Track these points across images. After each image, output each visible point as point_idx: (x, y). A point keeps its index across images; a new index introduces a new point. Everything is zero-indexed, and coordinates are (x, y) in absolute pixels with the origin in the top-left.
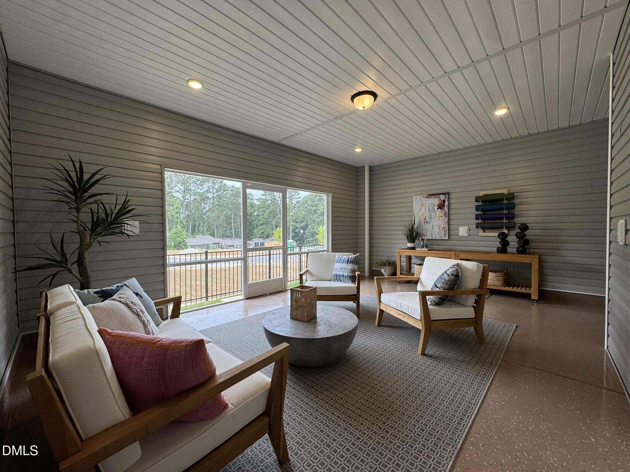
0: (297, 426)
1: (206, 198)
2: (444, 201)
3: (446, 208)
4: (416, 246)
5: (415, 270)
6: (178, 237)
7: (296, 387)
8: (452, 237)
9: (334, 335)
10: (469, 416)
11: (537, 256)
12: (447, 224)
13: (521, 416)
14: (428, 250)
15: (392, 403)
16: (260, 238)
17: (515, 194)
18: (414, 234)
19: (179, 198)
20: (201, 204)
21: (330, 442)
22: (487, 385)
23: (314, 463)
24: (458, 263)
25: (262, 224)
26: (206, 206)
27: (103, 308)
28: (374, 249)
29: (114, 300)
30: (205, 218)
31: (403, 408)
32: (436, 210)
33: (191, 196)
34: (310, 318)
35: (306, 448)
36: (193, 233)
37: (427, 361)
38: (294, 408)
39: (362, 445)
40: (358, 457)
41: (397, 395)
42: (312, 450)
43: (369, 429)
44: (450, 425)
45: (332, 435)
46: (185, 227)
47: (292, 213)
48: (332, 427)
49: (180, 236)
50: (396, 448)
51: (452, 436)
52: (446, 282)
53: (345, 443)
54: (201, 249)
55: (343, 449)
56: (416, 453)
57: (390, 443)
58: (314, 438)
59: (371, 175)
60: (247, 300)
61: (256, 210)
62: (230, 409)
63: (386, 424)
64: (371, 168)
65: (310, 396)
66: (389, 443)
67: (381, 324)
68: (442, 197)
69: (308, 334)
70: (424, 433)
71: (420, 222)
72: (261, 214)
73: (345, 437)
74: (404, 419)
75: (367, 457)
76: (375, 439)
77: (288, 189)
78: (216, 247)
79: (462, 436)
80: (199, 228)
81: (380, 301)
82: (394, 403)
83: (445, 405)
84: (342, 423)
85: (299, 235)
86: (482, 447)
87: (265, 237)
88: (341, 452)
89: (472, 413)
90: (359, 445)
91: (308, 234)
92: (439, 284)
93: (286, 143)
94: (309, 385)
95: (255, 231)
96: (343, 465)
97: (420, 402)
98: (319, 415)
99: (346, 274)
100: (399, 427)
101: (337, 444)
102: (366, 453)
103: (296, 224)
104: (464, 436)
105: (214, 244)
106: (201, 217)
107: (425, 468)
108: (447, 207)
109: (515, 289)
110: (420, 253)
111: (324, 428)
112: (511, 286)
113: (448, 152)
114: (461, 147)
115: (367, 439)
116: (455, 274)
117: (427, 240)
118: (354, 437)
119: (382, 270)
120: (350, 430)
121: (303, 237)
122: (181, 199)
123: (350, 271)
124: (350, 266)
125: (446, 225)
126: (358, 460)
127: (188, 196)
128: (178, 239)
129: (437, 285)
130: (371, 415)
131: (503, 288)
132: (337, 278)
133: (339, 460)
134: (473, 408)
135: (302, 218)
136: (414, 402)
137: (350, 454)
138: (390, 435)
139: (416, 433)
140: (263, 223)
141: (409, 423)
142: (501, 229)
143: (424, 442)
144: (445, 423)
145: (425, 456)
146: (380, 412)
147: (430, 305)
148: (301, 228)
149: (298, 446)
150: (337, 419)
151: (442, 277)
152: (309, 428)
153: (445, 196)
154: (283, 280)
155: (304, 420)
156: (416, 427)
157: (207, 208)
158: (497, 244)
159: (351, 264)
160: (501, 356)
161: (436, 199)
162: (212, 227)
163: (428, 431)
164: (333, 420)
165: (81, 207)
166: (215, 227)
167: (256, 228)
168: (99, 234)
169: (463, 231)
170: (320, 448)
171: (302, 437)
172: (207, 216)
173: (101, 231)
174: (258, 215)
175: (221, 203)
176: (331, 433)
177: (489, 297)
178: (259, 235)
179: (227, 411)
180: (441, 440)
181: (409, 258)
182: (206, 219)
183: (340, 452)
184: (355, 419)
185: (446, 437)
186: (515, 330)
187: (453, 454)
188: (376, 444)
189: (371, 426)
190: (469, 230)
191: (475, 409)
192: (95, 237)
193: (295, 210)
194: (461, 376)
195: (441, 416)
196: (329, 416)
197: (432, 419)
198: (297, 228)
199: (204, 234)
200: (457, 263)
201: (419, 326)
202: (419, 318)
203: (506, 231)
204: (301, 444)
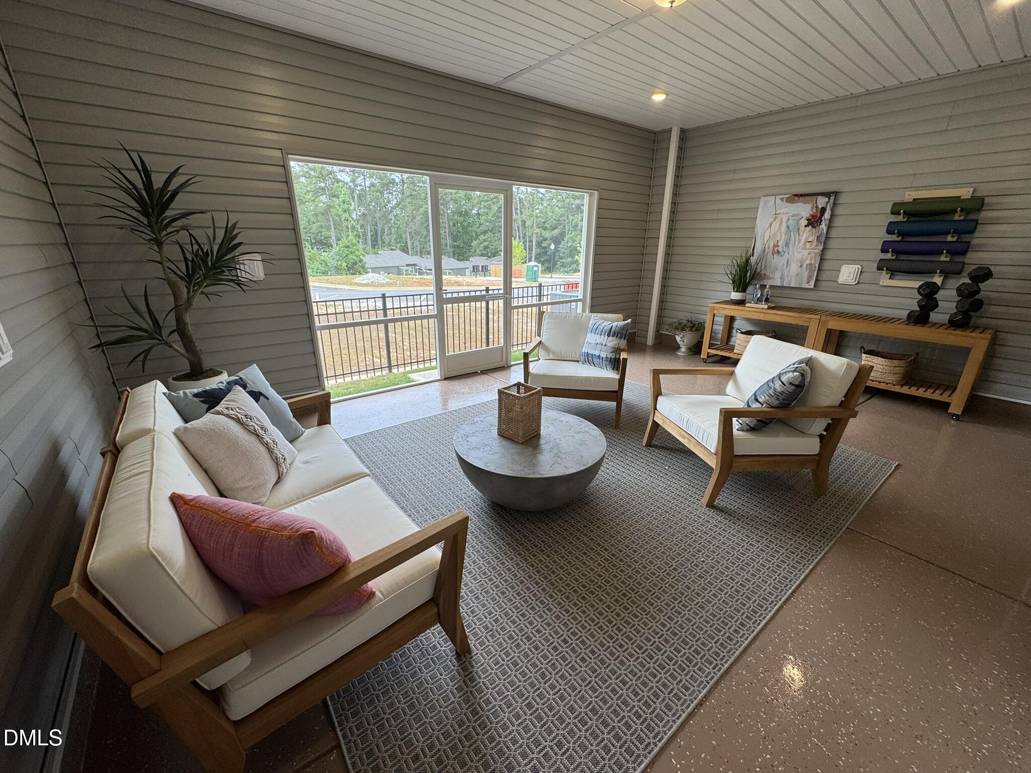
0: (489, 603)
1: (391, 183)
2: (823, 210)
3: (824, 226)
4: (749, 297)
5: (738, 342)
6: (351, 253)
7: (497, 541)
8: (823, 284)
9: (561, 474)
10: (756, 620)
11: (988, 335)
12: (819, 258)
13: (844, 632)
14: (769, 308)
15: (637, 584)
16: (482, 256)
17: (987, 200)
18: (748, 274)
19: (347, 184)
20: (382, 193)
21: (533, 633)
22: (804, 572)
23: (504, 661)
24: (811, 358)
25: (485, 232)
26: (390, 197)
27: (202, 431)
28: (669, 298)
29: (218, 413)
30: (391, 219)
31: (653, 594)
32: (802, 228)
33: (365, 179)
34: (528, 438)
35: (496, 637)
36: (375, 245)
37: (714, 518)
38: (490, 574)
39: (577, 644)
40: (567, 662)
41: (649, 572)
42: (505, 641)
43: (593, 620)
44: (720, 631)
45: (538, 622)
46: (359, 236)
47: (537, 211)
48: (539, 611)
49: (354, 252)
50: (627, 656)
51: (719, 650)
52: (777, 395)
53: (553, 638)
54: (389, 274)
55: (548, 646)
56: (655, 669)
57: (620, 647)
58: (510, 623)
59: (681, 149)
60: (446, 382)
61: (475, 206)
62: (377, 599)
63: (621, 618)
64: (683, 131)
65: (515, 559)
66: (618, 647)
67: (654, 442)
68: (821, 201)
69: (520, 468)
70: (676, 638)
71: (764, 251)
72: (484, 212)
73: (554, 629)
74: (649, 612)
75: (581, 664)
76: (599, 638)
77: (515, 185)
78: (412, 271)
79: (734, 652)
80: (382, 237)
81: (655, 409)
82: (641, 585)
83: (722, 597)
84: (555, 607)
85: (549, 253)
86: (762, 673)
87: (489, 254)
88: (545, 651)
89: (763, 616)
90: (572, 643)
91: (563, 250)
92: (763, 397)
93: (511, 86)
94: (516, 540)
95: (474, 243)
96: (544, 670)
97: (682, 588)
98: (523, 590)
99: (603, 355)
100: (638, 625)
101: (540, 637)
102: (581, 656)
103: (544, 232)
104: (737, 653)
105: (408, 265)
106: (385, 216)
107: (662, 692)
108: (828, 222)
109: (921, 393)
110: (752, 313)
111: (527, 611)
112: (914, 385)
113: (858, 96)
114: (891, 82)
115: (586, 637)
116: (797, 383)
117: (771, 287)
118: (568, 631)
119: (677, 337)
120: (564, 619)
121: (554, 256)
122: (350, 184)
123: (611, 351)
124: (612, 342)
125: (815, 261)
126: (566, 665)
127: (359, 179)
128: (350, 256)
129: (758, 398)
130: (601, 600)
131: (897, 389)
132: (589, 359)
133: (540, 661)
134: (767, 608)
135: (554, 222)
136: (673, 587)
137: (557, 655)
138: (623, 635)
139: (664, 637)
140: (487, 229)
141: (655, 621)
142: (929, 275)
143: (672, 653)
144: (715, 627)
145: (668, 674)
146: (616, 597)
147: (737, 430)
148: (551, 239)
149: (486, 633)
150: (549, 599)
151: (771, 384)
152: (506, 608)
153: (827, 199)
154: (504, 349)
155: (501, 595)
156: (666, 628)
157: (393, 200)
158: (913, 303)
159: (614, 338)
160: (847, 521)
161: (807, 205)
162: (404, 236)
163: (684, 637)
164: (542, 600)
165: (163, 239)
166: (408, 237)
167: (476, 239)
168: (200, 284)
169: (847, 274)
170: (516, 640)
171: (494, 620)
172: (395, 216)
173: (200, 279)
174: (478, 214)
175: (414, 193)
176: (536, 620)
177: (865, 401)
178: (481, 250)
179: (373, 602)
180: (700, 653)
181: (732, 319)
182: (393, 221)
183: (543, 650)
184: (575, 603)
185: (709, 650)
186: (893, 471)
187: (712, 678)
188: (598, 646)
189: (596, 617)
190: (861, 272)
191: (770, 611)
192: (195, 288)
193: (542, 204)
194: (763, 551)
195: (710, 615)
196: (537, 593)
197: (695, 619)
198: (545, 240)
199: (392, 247)
200: (809, 356)
201: (712, 462)
202: (713, 450)
203: (938, 280)
204: (491, 631)
